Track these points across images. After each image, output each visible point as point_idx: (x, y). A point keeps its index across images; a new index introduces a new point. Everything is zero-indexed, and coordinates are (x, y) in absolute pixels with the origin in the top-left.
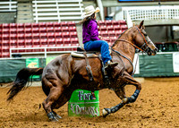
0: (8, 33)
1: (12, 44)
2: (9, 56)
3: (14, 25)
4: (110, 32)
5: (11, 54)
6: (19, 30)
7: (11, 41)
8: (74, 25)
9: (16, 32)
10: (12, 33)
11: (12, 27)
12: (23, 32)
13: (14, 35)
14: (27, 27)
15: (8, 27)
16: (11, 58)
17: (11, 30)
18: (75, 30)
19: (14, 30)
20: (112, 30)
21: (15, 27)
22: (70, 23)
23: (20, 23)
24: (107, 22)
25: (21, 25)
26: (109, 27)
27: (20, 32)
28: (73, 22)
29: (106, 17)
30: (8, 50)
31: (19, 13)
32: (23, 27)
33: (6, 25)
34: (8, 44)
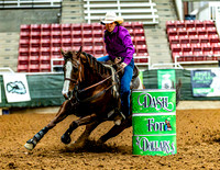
0: (49, 37)
1: (54, 53)
2: (49, 70)
3: (57, 26)
4: (192, 37)
5: (53, 66)
6: (63, 33)
7: (53, 49)
8: (141, 27)
9: (59, 37)
10: (55, 37)
11: (55, 29)
12: (70, 36)
13: (57, 41)
14: (75, 29)
15: (49, 29)
16: (52, 72)
17: (53, 33)
18: (143, 34)
19: (57, 33)
20: (194, 33)
21: (59, 29)
22: (135, 23)
23: (65, 23)
24: (188, 22)
25: (67, 26)
26: (190, 30)
27: (65, 36)
28: (140, 23)
29: (187, 16)
30: (49, 62)
31: (64, 9)
32: (69, 29)
33: (46, 26)
34: (49, 53)
